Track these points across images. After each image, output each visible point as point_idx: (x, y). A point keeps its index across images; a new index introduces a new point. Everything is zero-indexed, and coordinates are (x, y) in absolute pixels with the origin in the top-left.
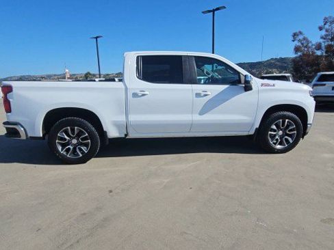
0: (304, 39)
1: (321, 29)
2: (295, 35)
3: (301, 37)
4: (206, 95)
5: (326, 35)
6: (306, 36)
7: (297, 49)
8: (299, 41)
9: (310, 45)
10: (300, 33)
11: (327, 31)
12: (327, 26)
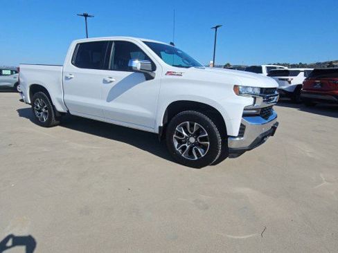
4: (111, 82)
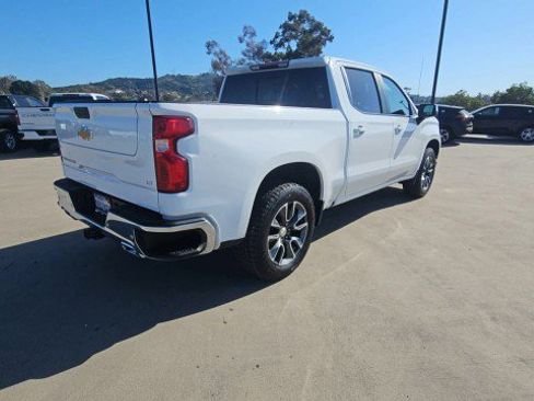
0: (221, 52)
1: (241, 41)
2: (209, 45)
3: (217, 49)
4: (400, 131)
5: (248, 51)
6: (223, 48)
7: (215, 66)
8: (215, 54)
9: (229, 62)
10: (215, 43)
11: (248, 45)
12: (246, 38)
